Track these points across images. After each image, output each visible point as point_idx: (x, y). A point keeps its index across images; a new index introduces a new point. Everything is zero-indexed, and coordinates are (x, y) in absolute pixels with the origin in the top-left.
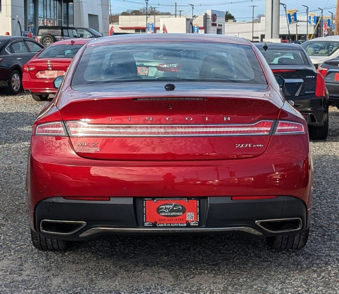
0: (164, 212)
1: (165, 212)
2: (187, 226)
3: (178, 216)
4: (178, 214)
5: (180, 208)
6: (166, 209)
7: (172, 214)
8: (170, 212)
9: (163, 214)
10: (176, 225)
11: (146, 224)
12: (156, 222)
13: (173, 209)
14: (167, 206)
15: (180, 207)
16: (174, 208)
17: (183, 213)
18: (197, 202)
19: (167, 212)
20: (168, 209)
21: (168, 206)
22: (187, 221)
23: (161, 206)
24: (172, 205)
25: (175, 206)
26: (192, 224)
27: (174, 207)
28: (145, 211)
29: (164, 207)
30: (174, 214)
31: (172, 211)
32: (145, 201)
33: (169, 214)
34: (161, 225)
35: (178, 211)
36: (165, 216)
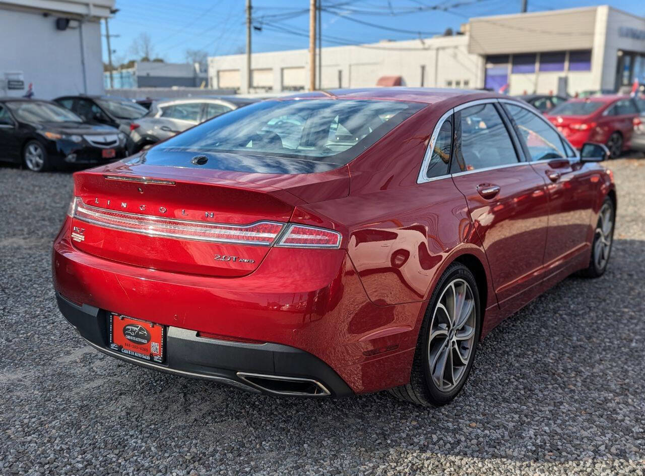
1: (131, 336)
2: (150, 360)
3: (143, 343)
4: (143, 341)
5: (146, 334)
6: (132, 331)
7: (137, 339)
8: (135, 336)
9: (129, 337)
10: (140, 355)
11: (113, 346)
12: (121, 345)
13: (138, 333)
15: (146, 332)
16: (140, 333)
17: (148, 342)
18: (162, 331)
19: (133, 336)
20: (134, 332)
21: (135, 328)
22: (152, 354)
23: (128, 325)
24: (137, 327)
25: (141, 329)
26: (155, 359)
27: (139, 330)
28: (112, 329)
29: (130, 327)
30: (139, 339)
31: (137, 335)
32: (113, 315)
33: (134, 339)
34: (126, 352)
35: (143, 337)
36: (130, 340)
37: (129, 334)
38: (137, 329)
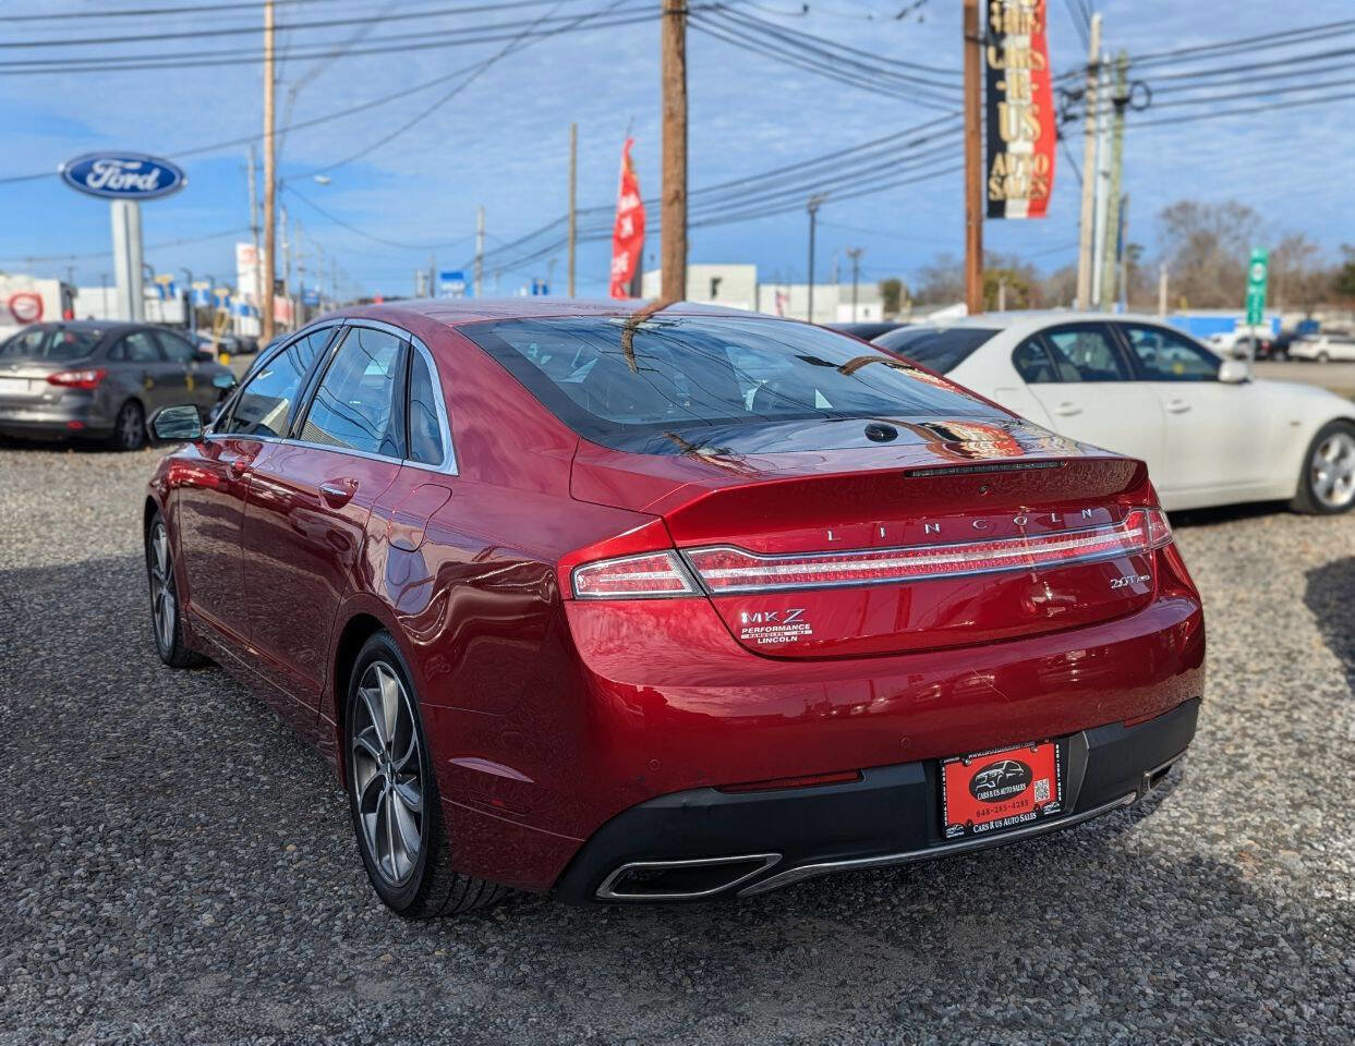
0: (987, 789)
1: (989, 790)
2: (1037, 819)
3: (1017, 793)
4: (1016, 788)
5: (1020, 772)
6: (990, 779)
7: (1003, 792)
8: (999, 787)
9: (984, 796)
10: (1014, 820)
11: (951, 833)
12: (969, 821)
13: (1004, 776)
14: (991, 772)
15: (1020, 769)
16: (1008, 775)
17: (1027, 785)
18: (1056, 749)
19: (992, 789)
20: (995, 779)
21: (994, 772)
22: (1037, 805)
23: (979, 773)
24: (1000, 766)
25: (1008, 768)
26: (1048, 810)
27: (1006, 771)
29: (984, 774)
30: (1009, 789)
31: (1004, 783)
32: (945, 765)
33: (997, 793)
34: (983, 828)
35: (1015, 781)
36: (988, 800)
37: (986, 789)
38: (1000, 771)
